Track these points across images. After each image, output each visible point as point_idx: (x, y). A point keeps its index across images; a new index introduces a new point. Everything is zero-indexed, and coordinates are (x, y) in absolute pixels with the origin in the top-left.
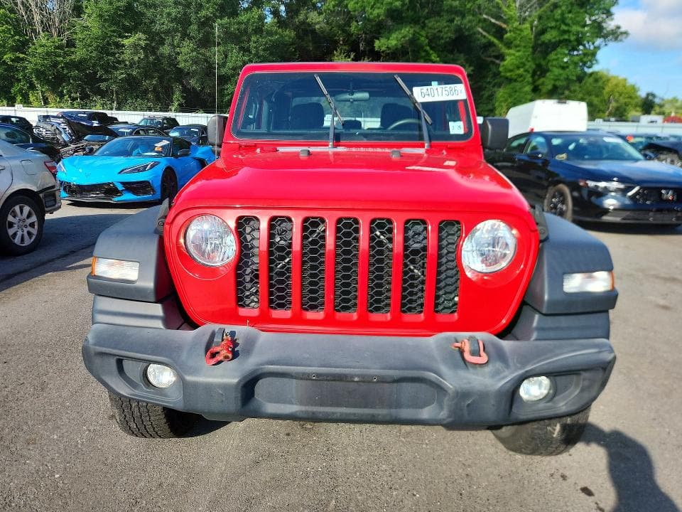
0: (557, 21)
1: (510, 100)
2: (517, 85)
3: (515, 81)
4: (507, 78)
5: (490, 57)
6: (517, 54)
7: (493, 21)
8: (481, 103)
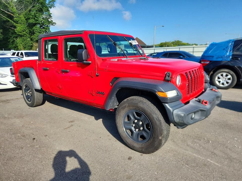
0: (33, 16)
1: (23, 44)
2: (25, 38)
3: (23, 36)
4: (19, 35)
5: (8, 26)
6: (21, 26)
7: (6, 12)
8: (9, 44)
